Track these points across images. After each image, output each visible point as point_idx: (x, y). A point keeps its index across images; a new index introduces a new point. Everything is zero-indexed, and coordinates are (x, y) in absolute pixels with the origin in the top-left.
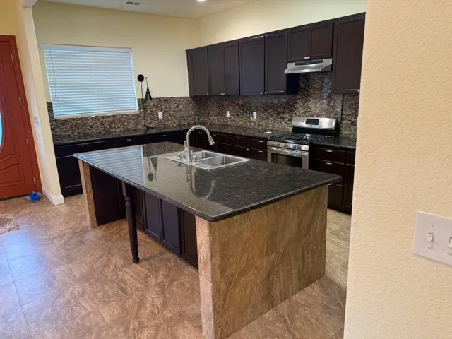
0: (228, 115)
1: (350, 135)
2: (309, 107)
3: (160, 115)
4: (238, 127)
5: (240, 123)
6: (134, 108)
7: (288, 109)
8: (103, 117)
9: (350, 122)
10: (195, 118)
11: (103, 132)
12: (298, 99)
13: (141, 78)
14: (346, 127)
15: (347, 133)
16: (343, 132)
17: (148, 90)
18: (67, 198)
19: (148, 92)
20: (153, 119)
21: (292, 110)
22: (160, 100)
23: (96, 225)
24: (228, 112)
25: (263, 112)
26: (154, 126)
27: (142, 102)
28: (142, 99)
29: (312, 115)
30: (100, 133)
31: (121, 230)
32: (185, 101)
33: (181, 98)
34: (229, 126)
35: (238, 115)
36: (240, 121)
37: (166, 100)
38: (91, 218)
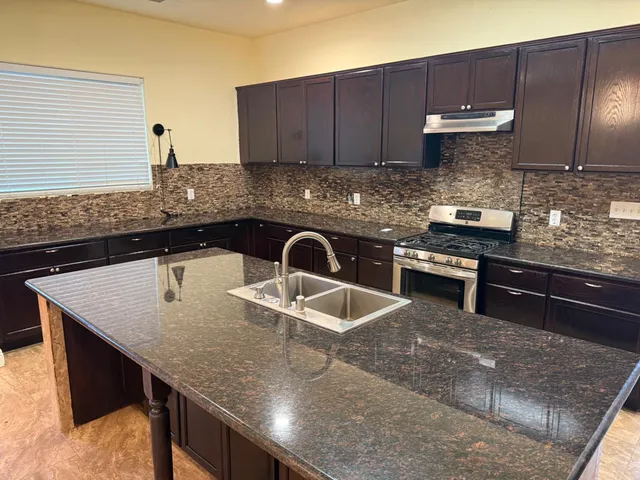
0: (307, 195)
1: (535, 239)
2: (458, 190)
3: (191, 194)
4: (326, 216)
5: (331, 210)
6: (145, 182)
7: (420, 191)
8: (88, 197)
9: (536, 219)
10: (249, 200)
11: (88, 224)
12: (437, 176)
13: (159, 130)
14: (529, 227)
15: (531, 236)
16: (523, 235)
17: (172, 150)
18: (11, 354)
19: (172, 155)
20: (178, 201)
21: (425, 194)
22: (191, 167)
23: (72, 425)
24: (307, 192)
25: (373, 195)
26: (179, 211)
27: (159, 171)
28: (160, 166)
29: (465, 204)
30: (80, 225)
31: (127, 435)
32: (233, 170)
33: (226, 165)
34: (309, 214)
35: (325, 197)
36: (330, 207)
37: (201, 168)
38: (62, 412)
